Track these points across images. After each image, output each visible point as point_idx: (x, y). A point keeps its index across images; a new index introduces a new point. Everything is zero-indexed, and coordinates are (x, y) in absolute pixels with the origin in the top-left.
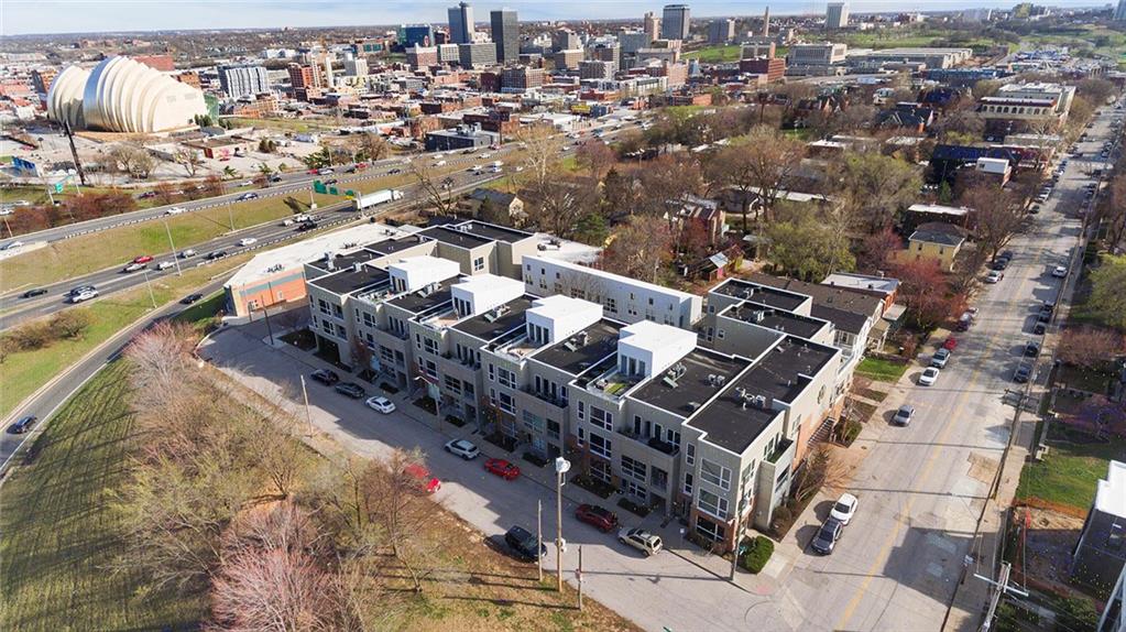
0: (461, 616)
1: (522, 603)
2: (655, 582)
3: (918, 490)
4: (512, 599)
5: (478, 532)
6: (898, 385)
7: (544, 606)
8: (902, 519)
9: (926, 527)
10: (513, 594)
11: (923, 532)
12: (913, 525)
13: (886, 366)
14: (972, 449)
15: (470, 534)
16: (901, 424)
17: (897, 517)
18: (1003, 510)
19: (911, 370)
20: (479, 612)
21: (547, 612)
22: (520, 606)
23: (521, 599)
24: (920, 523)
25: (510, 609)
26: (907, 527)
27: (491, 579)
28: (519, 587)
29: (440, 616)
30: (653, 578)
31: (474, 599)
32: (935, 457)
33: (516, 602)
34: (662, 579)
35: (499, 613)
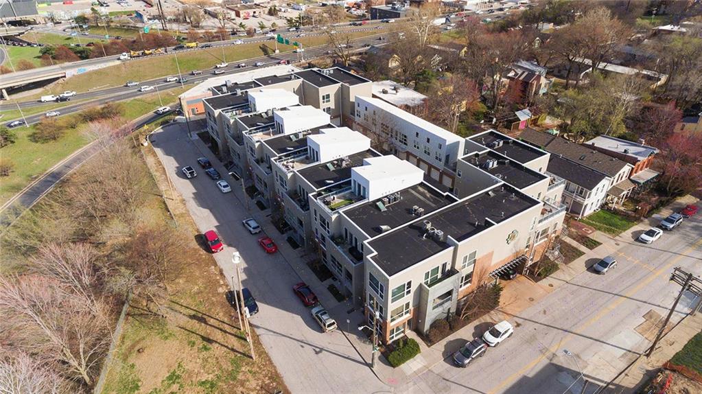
0: (178, 341)
1: (219, 344)
2: (317, 353)
3: (578, 332)
4: (215, 339)
5: (227, 286)
6: (617, 238)
7: (233, 350)
8: (548, 354)
9: (565, 365)
10: (218, 336)
11: (560, 369)
12: (554, 361)
13: (616, 220)
14: (654, 308)
15: (221, 286)
16: (598, 272)
17: (542, 351)
18: (650, 369)
19: (637, 227)
20: (189, 343)
21: (232, 355)
22: (217, 345)
23: (221, 341)
24: (561, 361)
25: (209, 346)
26: (548, 361)
27: (212, 321)
28: (225, 332)
29: (166, 338)
30: (318, 350)
31: (193, 333)
32: (612, 307)
33: (216, 342)
34: (324, 352)
35: (201, 346)
